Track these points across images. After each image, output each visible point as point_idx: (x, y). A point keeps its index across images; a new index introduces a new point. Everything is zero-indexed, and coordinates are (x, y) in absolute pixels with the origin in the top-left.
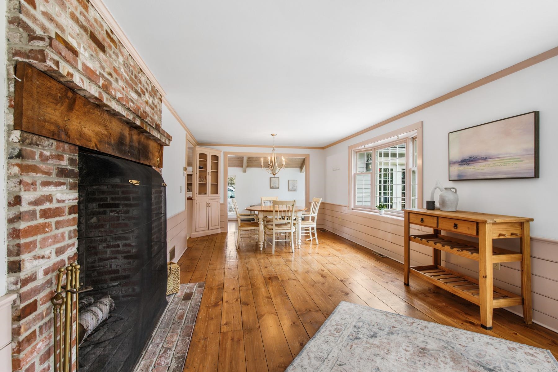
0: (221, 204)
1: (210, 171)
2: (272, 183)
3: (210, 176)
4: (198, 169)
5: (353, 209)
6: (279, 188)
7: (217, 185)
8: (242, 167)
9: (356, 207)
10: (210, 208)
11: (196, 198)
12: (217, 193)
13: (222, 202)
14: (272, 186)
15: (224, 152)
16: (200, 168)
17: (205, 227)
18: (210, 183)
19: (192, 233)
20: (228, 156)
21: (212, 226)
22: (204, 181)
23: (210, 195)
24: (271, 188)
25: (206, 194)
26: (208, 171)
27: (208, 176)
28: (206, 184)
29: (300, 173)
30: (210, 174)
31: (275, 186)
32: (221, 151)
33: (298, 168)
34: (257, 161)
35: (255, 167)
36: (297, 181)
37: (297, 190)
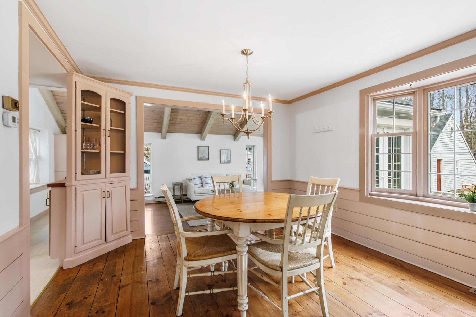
0: (131, 189)
1: (108, 128)
2: (200, 153)
3: (108, 139)
4: (79, 123)
5: (370, 194)
6: (209, 159)
7: (123, 156)
8: (161, 132)
9: (376, 191)
10: (108, 200)
11: (74, 183)
12: (123, 171)
13: (134, 185)
14: (200, 157)
15: (136, 97)
16: (83, 120)
17: (98, 239)
18: (109, 152)
19: (65, 258)
20: (145, 104)
21: (113, 234)
22: (95, 147)
23: (109, 175)
24: (199, 159)
25: (99, 172)
26: (103, 127)
27: (103, 138)
28: (99, 154)
29: (234, 141)
30: (108, 133)
31: (204, 157)
32: (131, 95)
33: (232, 135)
34: (182, 124)
35: (178, 133)
36: (230, 150)
37: (230, 162)
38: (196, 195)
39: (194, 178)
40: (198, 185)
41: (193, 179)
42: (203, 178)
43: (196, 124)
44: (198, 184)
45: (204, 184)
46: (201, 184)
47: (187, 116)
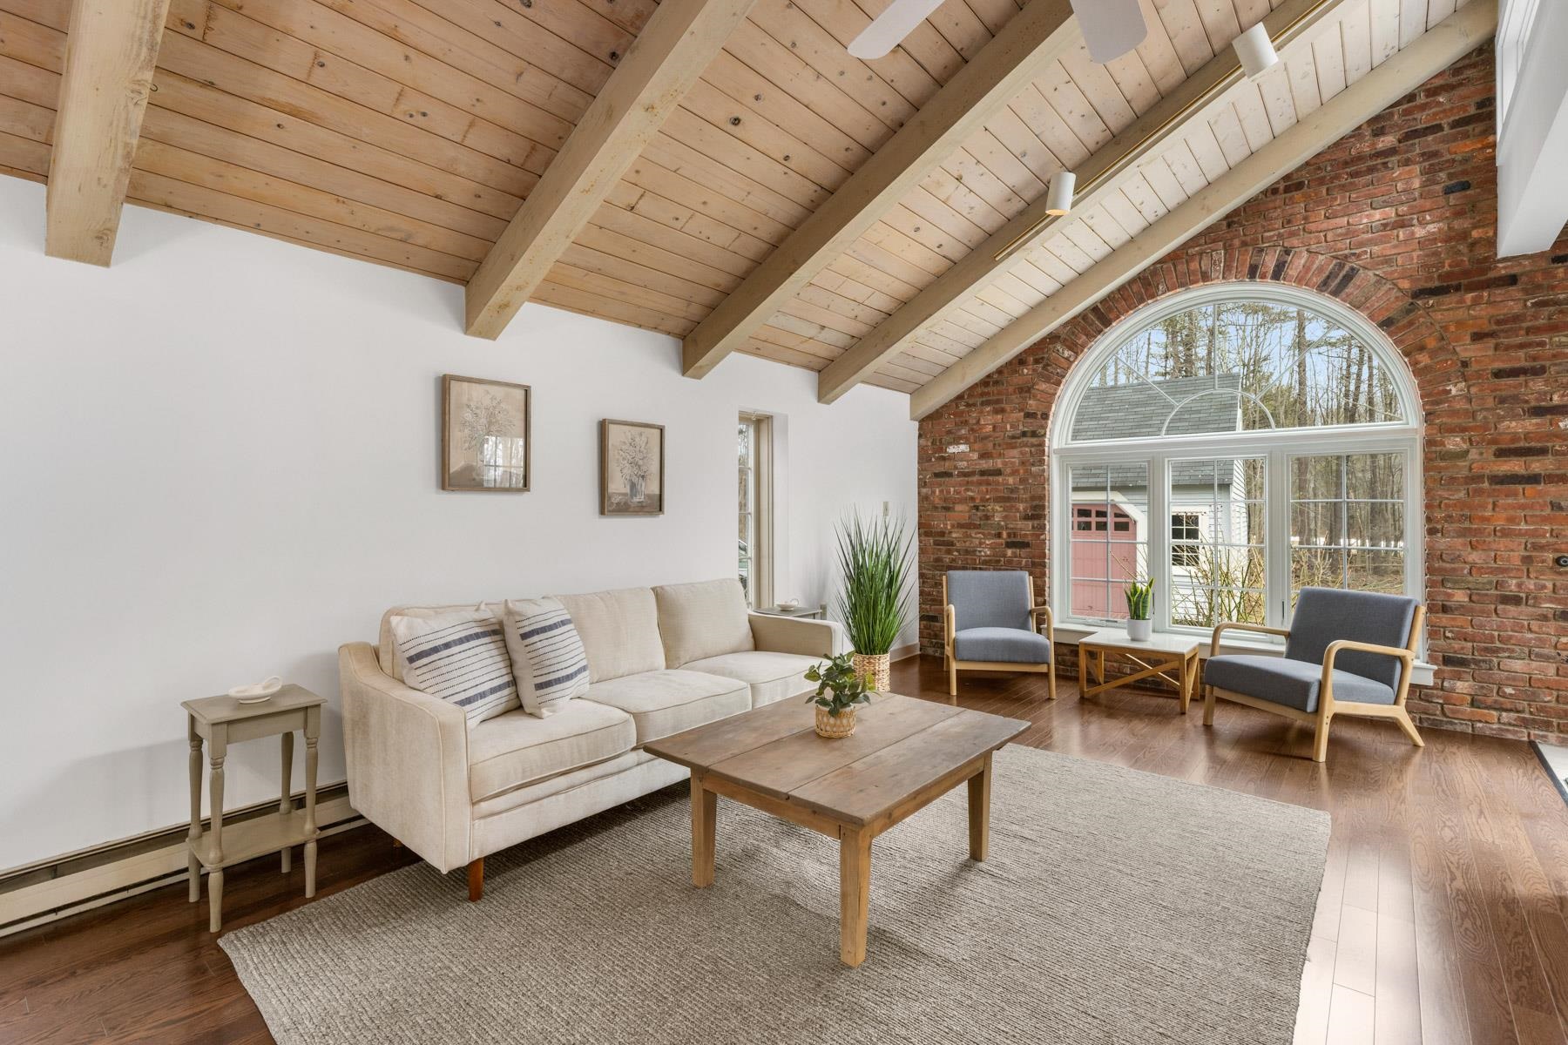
2: (456, 436)
6: (524, 485)
8: (41, 174)
14: (456, 463)
29: (679, 376)
31: (490, 466)
33: (669, 333)
34: (320, 133)
35: (257, 228)
36: (662, 430)
37: (661, 509)
38: (485, 807)
39: (447, 646)
40: (480, 702)
41: (435, 650)
42: (524, 636)
43: (462, 169)
44: (482, 695)
45: (540, 686)
46: (508, 684)
47: (392, 35)
